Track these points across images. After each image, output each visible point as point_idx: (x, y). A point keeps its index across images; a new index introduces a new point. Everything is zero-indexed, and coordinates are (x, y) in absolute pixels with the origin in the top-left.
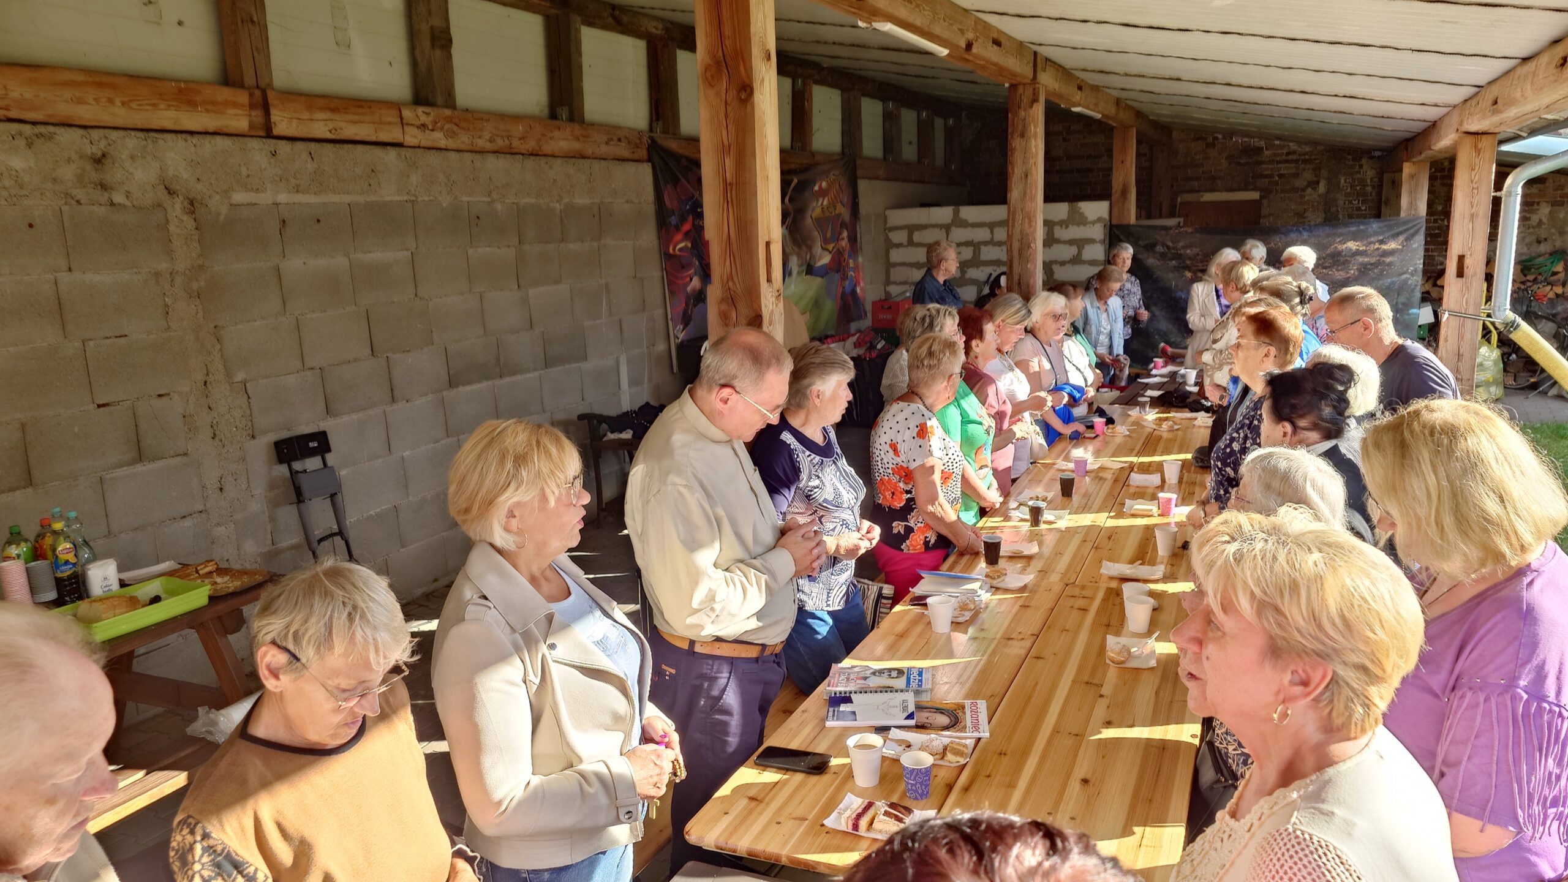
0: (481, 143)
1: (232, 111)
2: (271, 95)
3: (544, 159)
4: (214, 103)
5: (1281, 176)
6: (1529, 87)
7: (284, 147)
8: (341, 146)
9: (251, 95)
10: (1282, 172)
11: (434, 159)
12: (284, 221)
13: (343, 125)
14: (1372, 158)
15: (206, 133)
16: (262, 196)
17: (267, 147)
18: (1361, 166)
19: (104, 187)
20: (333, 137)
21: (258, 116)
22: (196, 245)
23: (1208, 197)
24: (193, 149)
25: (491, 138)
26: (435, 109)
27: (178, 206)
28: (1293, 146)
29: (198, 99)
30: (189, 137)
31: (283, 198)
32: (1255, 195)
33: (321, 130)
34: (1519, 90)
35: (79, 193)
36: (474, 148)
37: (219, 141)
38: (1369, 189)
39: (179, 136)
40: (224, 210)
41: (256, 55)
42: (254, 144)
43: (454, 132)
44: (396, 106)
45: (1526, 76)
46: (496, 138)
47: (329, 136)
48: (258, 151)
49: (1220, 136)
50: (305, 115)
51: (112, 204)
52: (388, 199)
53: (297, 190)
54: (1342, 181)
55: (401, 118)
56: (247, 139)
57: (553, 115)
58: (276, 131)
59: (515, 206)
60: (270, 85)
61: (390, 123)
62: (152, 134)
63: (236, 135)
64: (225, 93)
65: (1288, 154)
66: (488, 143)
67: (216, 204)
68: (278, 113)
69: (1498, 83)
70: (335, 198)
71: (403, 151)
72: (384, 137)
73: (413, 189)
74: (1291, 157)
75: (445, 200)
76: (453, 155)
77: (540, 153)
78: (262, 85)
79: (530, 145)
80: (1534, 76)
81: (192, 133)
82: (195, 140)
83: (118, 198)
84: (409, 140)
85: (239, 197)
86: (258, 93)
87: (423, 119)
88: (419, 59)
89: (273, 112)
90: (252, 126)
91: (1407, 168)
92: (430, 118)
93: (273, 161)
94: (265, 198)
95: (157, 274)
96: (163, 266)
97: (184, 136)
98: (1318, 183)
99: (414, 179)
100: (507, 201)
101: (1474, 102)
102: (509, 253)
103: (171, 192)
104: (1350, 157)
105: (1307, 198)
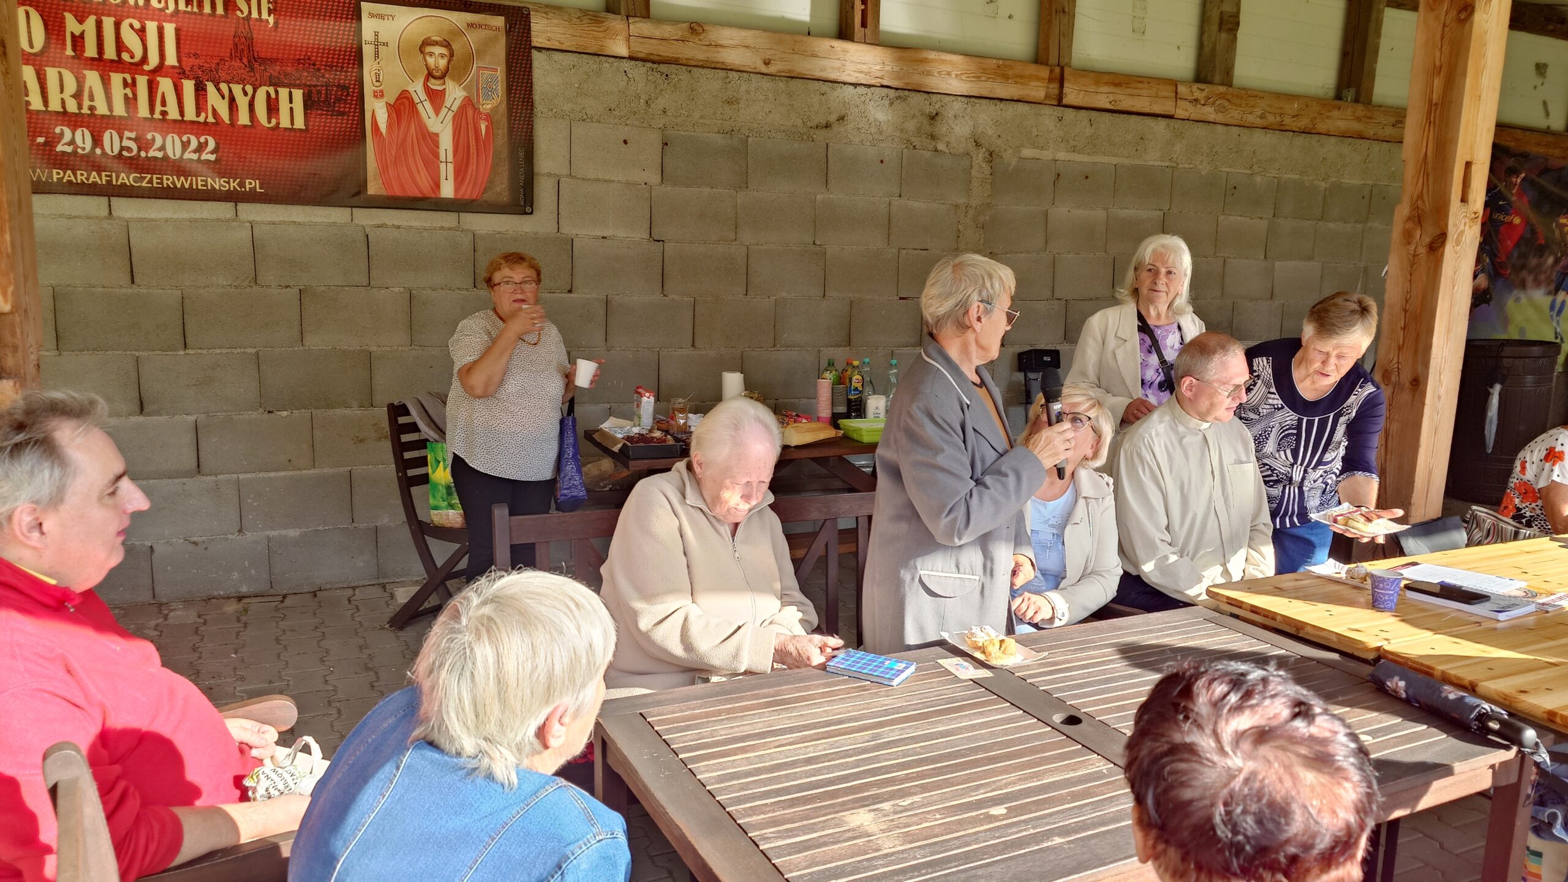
0: (1251, 119)
1: (1034, 84)
2: (1067, 70)
3: (1316, 137)
4: (1021, 76)
7: (1070, 114)
8: (1117, 115)
9: (1051, 71)
11: (1201, 131)
12: (1059, 175)
13: (1122, 97)
15: (1012, 100)
16: (1046, 152)
17: (1055, 113)
19: (933, 137)
20: (1112, 107)
21: (1054, 88)
22: (989, 187)
24: (999, 113)
25: (1262, 114)
26: (1210, 86)
27: (980, 156)
29: (1010, 73)
30: (998, 103)
31: (1061, 155)
33: (1103, 102)
35: (916, 141)
36: (1242, 123)
37: (1020, 106)
39: (992, 101)
40: (1014, 162)
41: (1062, 39)
42: (1046, 110)
43: (1225, 107)
44: (1174, 83)
46: (1267, 114)
47: (1109, 106)
48: (1049, 114)
50: (1092, 89)
51: (936, 150)
52: (1151, 163)
53: (1074, 150)
55: (1177, 93)
56: (1041, 106)
57: (1339, 97)
58: (1065, 101)
59: (1276, 180)
60: (1069, 65)
61: (1165, 97)
62: (973, 99)
63: (1034, 103)
64: (1033, 69)
66: (1258, 119)
67: (1009, 158)
68: (1070, 86)
70: (1105, 159)
71: (1172, 122)
72: (1157, 109)
73: (1175, 156)
75: (1205, 169)
76: (1220, 127)
77: (1313, 131)
78: (1062, 63)
79: (1304, 122)
81: (1001, 100)
82: (1002, 105)
83: (941, 146)
84: (1180, 113)
85: (1027, 152)
86: (1057, 70)
87: (1197, 94)
88: (1206, 43)
89: (1066, 85)
90: (1047, 96)
92: (1204, 94)
93: (1058, 125)
94: (1047, 155)
95: (957, 206)
96: (962, 201)
97: (995, 101)
99: (1179, 147)
100: (1268, 175)
102: (1263, 225)
103: (978, 144)
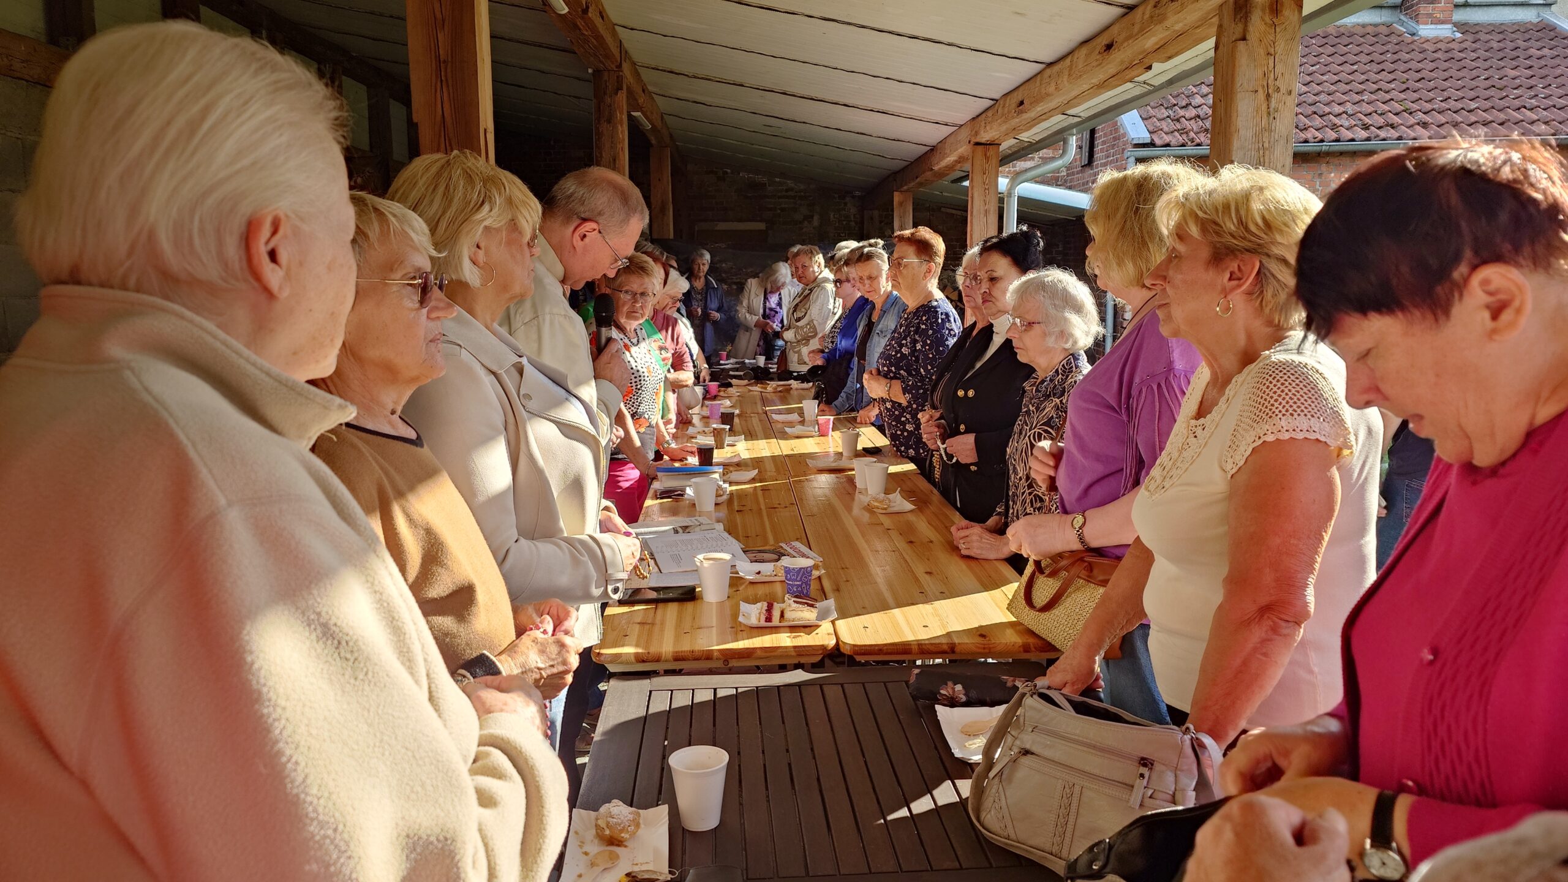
5: (782, 210)
6: (1066, 77)
10: (783, 206)
14: (853, 197)
18: (846, 204)
23: (722, 226)
28: (790, 183)
32: (762, 226)
34: (1053, 85)
38: (853, 224)
45: (1059, 74)
49: (729, 171)
54: (832, 216)
65: (787, 191)
69: (1021, 89)
74: (790, 193)
80: (1070, 70)
91: (897, 197)
98: (812, 217)
101: (990, 113)
104: (836, 196)
105: (804, 230)
